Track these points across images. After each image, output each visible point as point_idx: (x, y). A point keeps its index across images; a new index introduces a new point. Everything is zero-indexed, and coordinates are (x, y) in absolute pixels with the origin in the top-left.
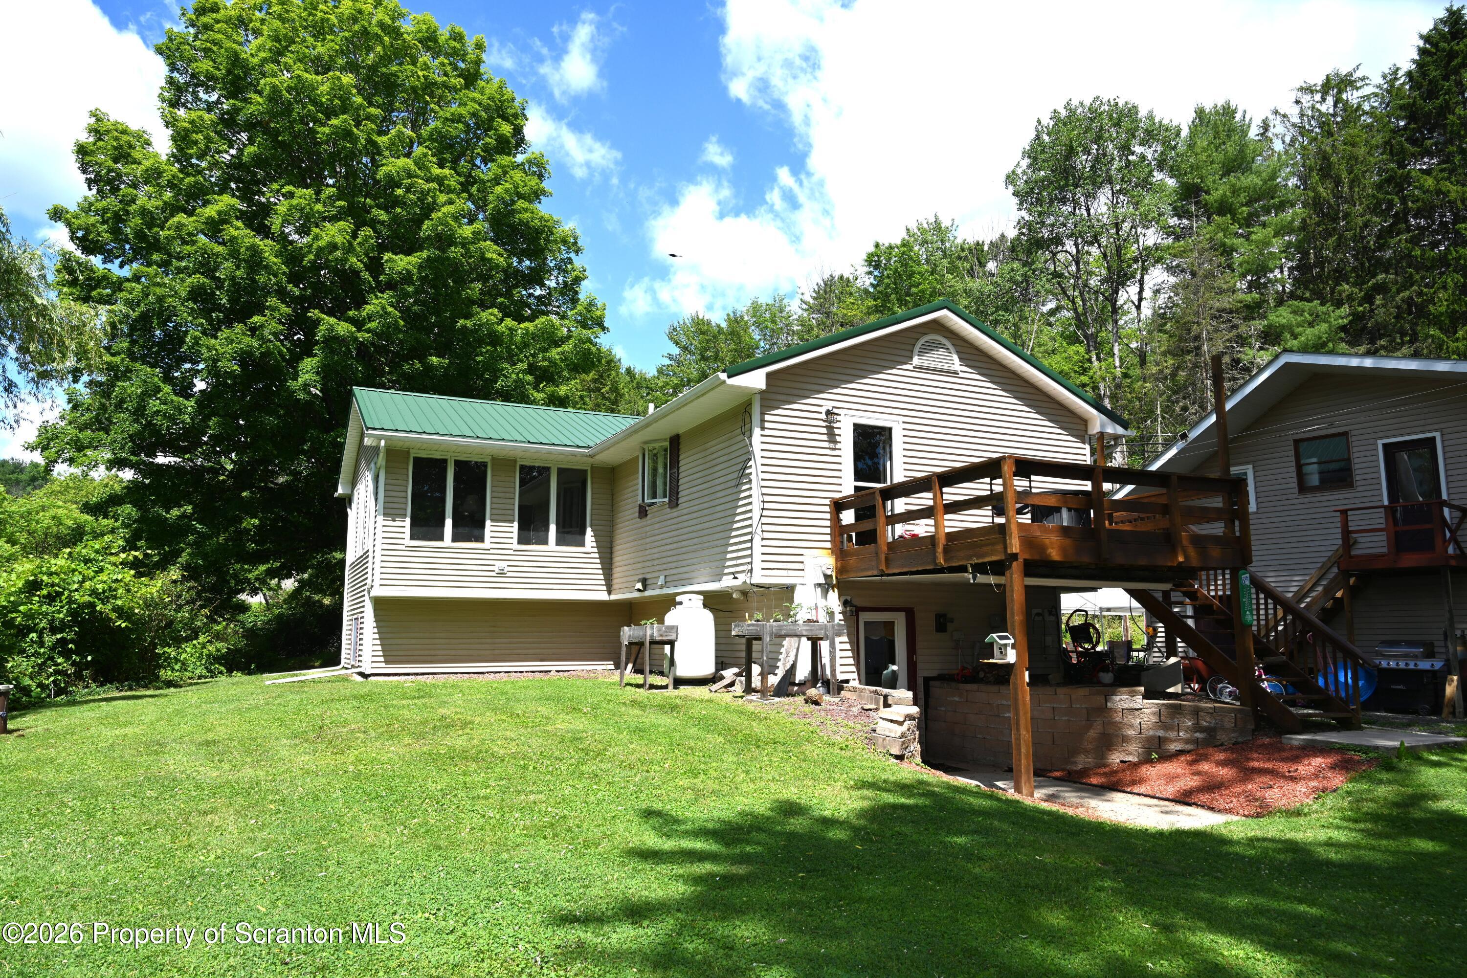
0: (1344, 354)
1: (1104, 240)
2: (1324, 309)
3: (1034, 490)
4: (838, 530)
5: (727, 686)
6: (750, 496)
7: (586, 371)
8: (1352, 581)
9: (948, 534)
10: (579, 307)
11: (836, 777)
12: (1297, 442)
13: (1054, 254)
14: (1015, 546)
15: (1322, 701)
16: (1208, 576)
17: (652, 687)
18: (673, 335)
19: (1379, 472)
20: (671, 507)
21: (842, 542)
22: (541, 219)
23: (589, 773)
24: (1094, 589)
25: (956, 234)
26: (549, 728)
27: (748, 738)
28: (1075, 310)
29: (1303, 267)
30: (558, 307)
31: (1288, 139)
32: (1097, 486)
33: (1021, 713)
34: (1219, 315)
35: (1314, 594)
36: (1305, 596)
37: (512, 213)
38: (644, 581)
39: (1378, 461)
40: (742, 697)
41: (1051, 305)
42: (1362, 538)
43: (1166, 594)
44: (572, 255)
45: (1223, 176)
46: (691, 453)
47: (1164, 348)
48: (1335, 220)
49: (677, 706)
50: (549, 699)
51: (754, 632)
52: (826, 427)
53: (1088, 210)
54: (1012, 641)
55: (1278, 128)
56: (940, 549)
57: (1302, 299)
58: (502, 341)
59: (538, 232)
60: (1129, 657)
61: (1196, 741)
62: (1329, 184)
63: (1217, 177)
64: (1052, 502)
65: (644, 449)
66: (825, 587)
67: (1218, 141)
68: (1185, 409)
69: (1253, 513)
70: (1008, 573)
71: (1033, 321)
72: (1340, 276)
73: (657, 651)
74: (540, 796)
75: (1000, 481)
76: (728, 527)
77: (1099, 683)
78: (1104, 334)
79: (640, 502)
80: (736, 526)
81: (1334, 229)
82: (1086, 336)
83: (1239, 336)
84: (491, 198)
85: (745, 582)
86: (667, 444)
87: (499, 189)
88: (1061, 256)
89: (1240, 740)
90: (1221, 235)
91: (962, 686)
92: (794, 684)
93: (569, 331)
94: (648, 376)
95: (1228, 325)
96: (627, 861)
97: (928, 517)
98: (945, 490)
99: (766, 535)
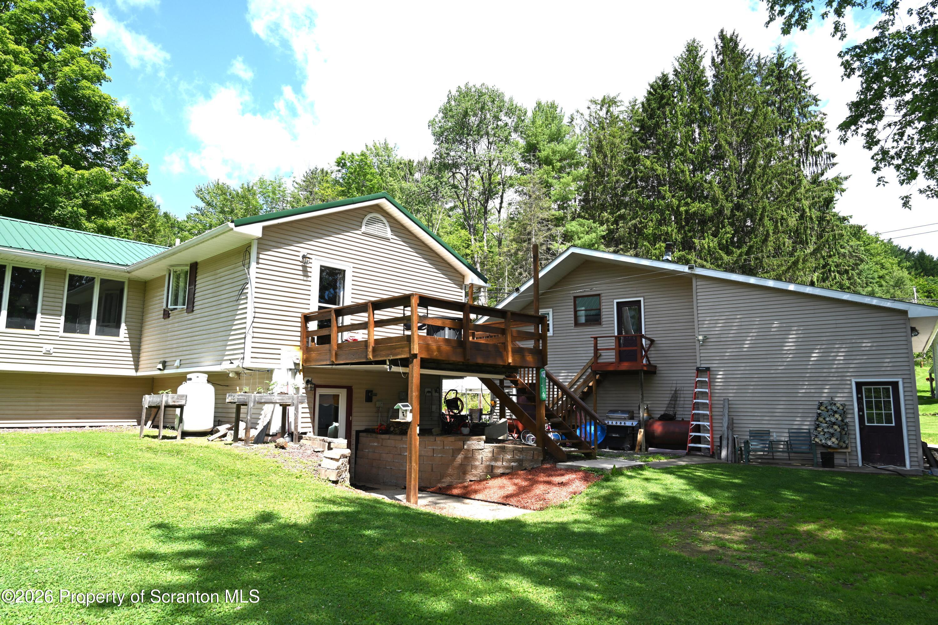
0: (603, 251)
1: (482, 169)
2: (595, 225)
3: (429, 316)
4: (306, 334)
5: (220, 437)
6: (246, 308)
7: (131, 211)
8: (597, 376)
9: (376, 340)
10: (127, 165)
11: (291, 496)
12: (575, 298)
13: (454, 174)
14: (416, 350)
15: (578, 444)
16: (524, 371)
17: (164, 437)
18: (199, 193)
19: (614, 317)
20: (188, 312)
21: (308, 342)
22: (100, 97)
23: (106, 500)
24: (462, 377)
25: (396, 153)
26: (78, 468)
27: (232, 472)
28: (464, 209)
29: (586, 200)
30: (110, 162)
31: (582, 128)
32: (466, 316)
33: (413, 452)
34: (542, 221)
35: (578, 383)
36: (574, 384)
37: (76, 88)
38: (164, 364)
39: (613, 311)
40: (231, 444)
41: (451, 205)
42: (603, 353)
43: (502, 381)
44: (125, 127)
45: (549, 142)
46: (206, 275)
47: (512, 238)
48: (603, 176)
49: (181, 451)
50: (81, 446)
51: (242, 400)
52: (302, 266)
53: (474, 150)
54: (410, 408)
55: (578, 121)
56: (370, 349)
57: (584, 218)
58: (62, 181)
59: (97, 106)
60: (480, 419)
61: (512, 467)
62: (601, 156)
63: (545, 143)
64: (439, 323)
65: (170, 270)
66: (295, 371)
67: (547, 122)
68: (520, 274)
69: (550, 337)
70: (410, 366)
71: (439, 212)
72: (603, 208)
73: (171, 413)
74: (63, 518)
75: (409, 309)
76: (229, 328)
77: (461, 434)
78: (480, 225)
79: (164, 307)
80: (234, 327)
81: (602, 181)
82: (469, 225)
83: (551, 235)
84: (59, 74)
85: (238, 366)
86: (188, 268)
87: (66, 69)
88: (458, 176)
89: (535, 466)
90: (545, 176)
91: (379, 436)
92: (268, 435)
93: (118, 180)
94: (179, 220)
95: (546, 228)
96: (129, 561)
97: (364, 328)
98: (376, 312)
99: (256, 335)
